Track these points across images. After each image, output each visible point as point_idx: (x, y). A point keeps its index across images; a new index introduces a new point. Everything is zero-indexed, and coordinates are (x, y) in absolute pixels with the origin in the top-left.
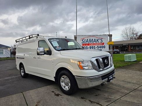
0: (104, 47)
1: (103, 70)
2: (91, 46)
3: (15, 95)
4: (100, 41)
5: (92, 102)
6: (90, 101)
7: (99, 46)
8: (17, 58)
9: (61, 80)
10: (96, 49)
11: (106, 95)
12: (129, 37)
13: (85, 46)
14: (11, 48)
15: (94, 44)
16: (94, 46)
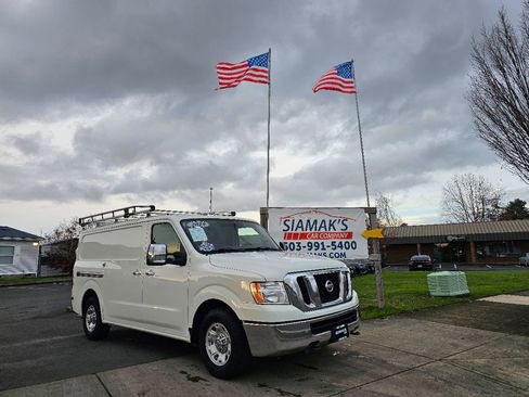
0: (354, 246)
1: (318, 308)
2: (313, 241)
3: (75, 380)
4: (339, 227)
5: (282, 393)
6: (279, 391)
7: (338, 241)
8: (78, 274)
9: (208, 337)
10: (328, 251)
11: (327, 379)
12: (470, 212)
13: (295, 242)
14: (42, 243)
15: (320, 236)
16: (320, 241)
